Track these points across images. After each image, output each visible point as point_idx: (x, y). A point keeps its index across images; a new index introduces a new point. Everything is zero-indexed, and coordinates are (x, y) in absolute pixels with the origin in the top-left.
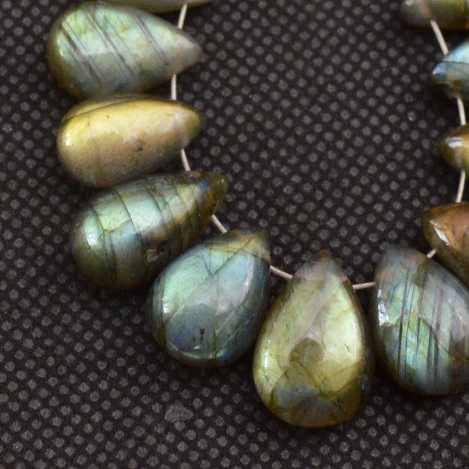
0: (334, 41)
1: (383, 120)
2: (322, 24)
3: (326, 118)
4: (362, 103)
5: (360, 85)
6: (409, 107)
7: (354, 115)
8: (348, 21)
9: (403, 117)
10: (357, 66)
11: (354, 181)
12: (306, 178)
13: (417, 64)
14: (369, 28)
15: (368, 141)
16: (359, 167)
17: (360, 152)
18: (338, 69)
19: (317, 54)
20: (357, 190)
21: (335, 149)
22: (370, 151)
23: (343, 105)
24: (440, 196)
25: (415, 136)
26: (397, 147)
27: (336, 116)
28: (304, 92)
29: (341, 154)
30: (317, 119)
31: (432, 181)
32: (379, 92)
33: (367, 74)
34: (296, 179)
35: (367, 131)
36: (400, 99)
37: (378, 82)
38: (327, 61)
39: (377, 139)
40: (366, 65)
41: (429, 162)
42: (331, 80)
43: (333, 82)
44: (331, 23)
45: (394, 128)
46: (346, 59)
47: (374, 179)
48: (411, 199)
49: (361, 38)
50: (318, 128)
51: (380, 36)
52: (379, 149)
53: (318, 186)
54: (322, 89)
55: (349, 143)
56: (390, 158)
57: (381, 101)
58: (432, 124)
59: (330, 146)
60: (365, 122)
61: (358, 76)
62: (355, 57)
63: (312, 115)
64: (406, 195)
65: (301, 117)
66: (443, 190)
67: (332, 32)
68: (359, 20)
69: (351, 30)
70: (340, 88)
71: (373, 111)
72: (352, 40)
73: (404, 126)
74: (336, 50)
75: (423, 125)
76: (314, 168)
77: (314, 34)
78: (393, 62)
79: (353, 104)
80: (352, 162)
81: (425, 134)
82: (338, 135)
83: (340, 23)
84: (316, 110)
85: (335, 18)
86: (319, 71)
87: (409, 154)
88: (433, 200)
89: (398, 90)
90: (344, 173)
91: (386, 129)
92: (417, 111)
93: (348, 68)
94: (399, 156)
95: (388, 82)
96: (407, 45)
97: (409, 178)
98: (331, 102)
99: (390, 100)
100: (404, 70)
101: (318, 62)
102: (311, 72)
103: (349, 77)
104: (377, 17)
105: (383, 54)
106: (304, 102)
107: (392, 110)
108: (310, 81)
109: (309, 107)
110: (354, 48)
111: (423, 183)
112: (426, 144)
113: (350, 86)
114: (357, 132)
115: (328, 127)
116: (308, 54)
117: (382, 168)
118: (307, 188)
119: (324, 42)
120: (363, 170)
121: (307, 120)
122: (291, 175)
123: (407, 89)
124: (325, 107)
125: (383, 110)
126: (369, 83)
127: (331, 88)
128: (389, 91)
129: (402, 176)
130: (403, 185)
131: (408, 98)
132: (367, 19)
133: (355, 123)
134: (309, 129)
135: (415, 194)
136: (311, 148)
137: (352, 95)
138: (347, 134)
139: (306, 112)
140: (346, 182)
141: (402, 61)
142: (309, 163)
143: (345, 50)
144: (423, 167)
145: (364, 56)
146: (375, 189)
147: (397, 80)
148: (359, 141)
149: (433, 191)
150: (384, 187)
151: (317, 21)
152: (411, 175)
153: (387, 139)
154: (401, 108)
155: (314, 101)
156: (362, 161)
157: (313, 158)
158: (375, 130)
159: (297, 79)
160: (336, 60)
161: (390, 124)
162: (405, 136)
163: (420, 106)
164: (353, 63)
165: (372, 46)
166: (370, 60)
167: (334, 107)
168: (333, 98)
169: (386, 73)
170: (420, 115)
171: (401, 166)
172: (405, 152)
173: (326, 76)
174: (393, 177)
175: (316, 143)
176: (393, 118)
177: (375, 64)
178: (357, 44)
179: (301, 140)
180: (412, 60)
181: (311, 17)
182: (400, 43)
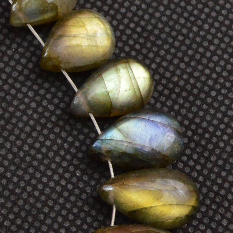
0: (28, 129)
1: (61, 177)
2: (19, 119)
3: (27, 177)
4: (48, 167)
5: (45, 156)
6: (76, 167)
7: (44, 174)
8: (35, 116)
9: (73, 174)
10: (43, 144)
11: (47, 215)
12: (17, 215)
13: (79, 140)
14: (48, 119)
15: (53, 190)
16: (49, 207)
17: (48, 197)
18: (32, 147)
19: (18, 138)
20: (49, 221)
21: (33, 196)
22: (55, 196)
23: (36, 169)
24: (99, 221)
25: (81, 185)
26: (71, 193)
27: (32, 176)
28: (12, 162)
29: (37, 199)
30: (21, 178)
31: (93, 213)
32: (58, 159)
33: (49, 149)
34: (11, 216)
35: (52, 184)
36: (70, 163)
37: (56, 153)
38: (24, 142)
39: (58, 188)
40: (48, 143)
41: (91, 201)
42: (27, 153)
43: (30, 155)
44: (25, 118)
45: (68, 181)
46: (36, 140)
47: (59, 214)
48: (82, 224)
49: (44, 126)
50: (22, 184)
51: (55, 124)
52: (60, 195)
53: (25, 220)
54: (23, 160)
55: (42, 192)
56: (67, 200)
57: (59, 165)
58: (91, 178)
59: (30, 195)
60: (50, 178)
61: (44, 150)
62: (41, 139)
63: (18, 176)
64: (79, 222)
65: (12, 177)
66: (101, 218)
67: (26, 124)
68: (42, 115)
69: (37, 121)
70: (34, 158)
71: (54, 172)
72: (38, 128)
73: (74, 180)
74: (29, 135)
75: (85, 178)
76: (22, 208)
77: (15, 125)
78: (64, 140)
79: (42, 168)
80: (44, 204)
81: (87, 183)
82: (35, 188)
83: (31, 117)
84: (20, 173)
85: (27, 115)
86: (20, 148)
87: (78, 197)
88: (95, 224)
89: (69, 157)
90: (40, 211)
91: (63, 183)
92: (81, 170)
93: (37, 145)
94: (73, 198)
95: (62, 153)
96: (72, 129)
97: (79, 212)
98: (29, 167)
99: (65, 164)
100: (71, 144)
101: (19, 143)
102: (15, 149)
103: (39, 151)
104: (53, 113)
105: (58, 135)
106: (13, 168)
107: (66, 170)
108: (15, 155)
109: (16, 171)
110: (40, 133)
111: (88, 214)
112: (88, 190)
113: (40, 156)
114: (46, 185)
115: (28, 183)
116: (12, 138)
117: (63, 206)
118: (19, 222)
119: (22, 130)
120: (51, 208)
121: (15, 179)
122: (8, 214)
123: (74, 156)
124: (25, 171)
125: (61, 171)
126: (51, 154)
127: (28, 159)
128: (63, 159)
129: (75, 210)
130: (77, 216)
131: (75, 162)
132: (47, 114)
133: (45, 179)
134: (17, 185)
135: (84, 221)
136: (19, 196)
137: (41, 162)
138: (40, 186)
139: (14, 174)
140: (42, 217)
141: (70, 139)
142: (19, 206)
143: (34, 134)
144: (88, 204)
145: (47, 137)
146: (60, 219)
147: (68, 152)
148: (47, 191)
149: (95, 219)
150: (65, 218)
151: (17, 117)
152: (81, 210)
153: (64, 188)
154: (71, 169)
155: (18, 167)
156: (50, 203)
157: (21, 203)
158: (57, 183)
159: (7, 154)
160: (30, 141)
161: (66, 179)
162: (76, 186)
163: (83, 166)
164: (40, 142)
165: (51, 131)
166: (51, 140)
167: (31, 170)
168: (30, 165)
169: (61, 147)
170: (84, 172)
171: (74, 205)
172: (76, 196)
173: (24, 151)
174: (70, 211)
175: (22, 193)
176: (67, 175)
177: (54, 142)
178: (42, 130)
179: (12, 192)
180: (76, 138)
181: (12, 115)
182: (68, 128)
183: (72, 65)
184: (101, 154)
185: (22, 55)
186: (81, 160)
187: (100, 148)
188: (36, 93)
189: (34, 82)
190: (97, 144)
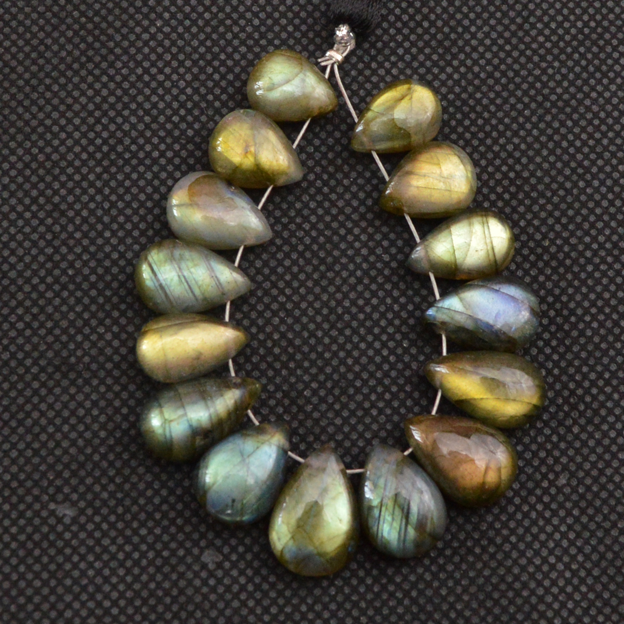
0: (352, 280)
1: (384, 345)
2: (344, 267)
3: (341, 340)
4: (370, 331)
5: (369, 317)
6: (405, 336)
7: (363, 339)
8: (365, 266)
9: (399, 344)
10: (367, 302)
11: (358, 390)
12: (322, 385)
13: (414, 303)
14: (380, 272)
15: (371, 360)
16: (362, 380)
17: (364, 368)
18: (354, 303)
19: (338, 289)
20: (359, 398)
21: (345, 364)
22: (372, 368)
23: (355, 331)
24: (421, 406)
25: (407, 359)
26: (392, 367)
27: (349, 339)
28: (326, 319)
29: (349, 369)
30: (334, 340)
31: (416, 395)
32: (383, 323)
33: (375, 308)
34: (314, 385)
35: (371, 353)
36: (398, 330)
37: (383, 315)
38: (346, 296)
39: (378, 359)
40: (375, 301)
41: (415, 380)
42: (347, 311)
43: (349, 313)
44: (351, 267)
45: (392, 352)
46: (360, 295)
47: (373, 390)
48: (399, 407)
49: (373, 280)
50: (334, 347)
51: (388, 279)
52: (379, 367)
53: (330, 392)
54: (340, 318)
55: (357, 361)
56: (386, 375)
57: (383, 330)
58: (421, 351)
59: (343, 362)
60: (370, 345)
61: (368, 309)
62: (367, 295)
63: (330, 337)
64: (396, 404)
65: (322, 338)
66: (424, 402)
67: (352, 274)
68: (372, 266)
69: (366, 273)
70: (354, 317)
71: (377, 338)
72: (366, 281)
73: (399, 351)
74: (353, 288)
75: (414, 351)
76: (329, 377)
77: (338, 273)
78: (396, 300)
79: (362, 331)
80: (357, 376)
81: (414, 358)
82: (349, 354)
83: (358, 267)
84: (334, 333)
85: (355, 263)
86: (339, 303)
87: (401, 373)
88: (416, 409)
89: (397, 322)
90: (351, 384)
91: (385, 352)
92: (410, 340)
93: (361, 302)
94: (393, 374)
95: (390, 316)
96: (407, 288)
97: (399, 391)
98: (346, 328)
99: (391, 330)
100: (403, 307)
101: (339, 296)
102: (333, 303)
103: (361, 309)
104: (387, 264)
105: (389, 294)
106: (326, 326)
107: (391, 337)
108: (332, 311)
109: (329, 330)
110: (367, 287)
111: (409, 395)
112: (414, 366)
113: (361, 316)
114: (363, 353)
115: (342, 347)
116: (332, 289)
117: (380, 382)
118: (322, 393)
119: (345, 281)
120: (365, 382)
121: (327, 340)
122: (311, 382)
123: (404, 322)
124: (341, 332)
125: (384, 338)
126: (376, 316)
127: (347, 317)
128: (390, 323)
129: (394, 389)
130: (394, 396)
131: (404, 329)
132: (379, 265)
133: (363, 346)
134: (327, 348)
135: (403, 404)
136: (327, 363)
137: (362, 324)
138: (356, 353)
139: (326, 333)
140: (351, 391)
141: (403, 300)
142: (325, 374)
143: (360, 288)
144: (411, 383)
145: (374, 294)
146: (373, 397)
147: (397, 315)
148: (364, 360)
149: (417, 403)
150: (380, 397)
151: (341, 264)
152: (401, 389)
153: (385, 359)
154: (398, 337)
155: (333, 326)
156: (365, 376)
157: (328, 370)
158: (378, 352)
159: (322, 308)
160: (352, 295)
161: (389, 348)
162: (399, 359)
163: (412, 336)
164: (365, 299)
165: (381, 287)
166: (378, 298)
167: (348, 332)
168: (348, 325)
169: (390, 309)
170: (413, 343)
171: (394, 382)
172: (398, 370)
173: (344, 307)
174: (387, 389)
175: (332, 358)
176: (391, 344)
177: (382, 301)
178: (370, 284)
179: (320, 355)
180: (410, 300)
181: (336, 260)
182: (402, 286)
183: (416, 210)
184: (435, 325)
185: (361, 188)
186: (412, 328)
187: (435, 318)
188: (371, 237)
189: (371, 223)
190: (431, 312)
